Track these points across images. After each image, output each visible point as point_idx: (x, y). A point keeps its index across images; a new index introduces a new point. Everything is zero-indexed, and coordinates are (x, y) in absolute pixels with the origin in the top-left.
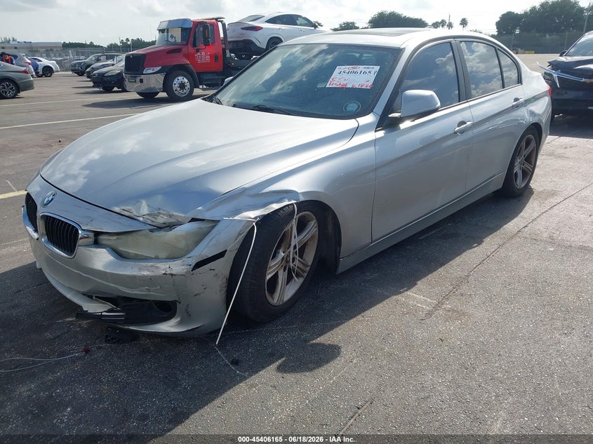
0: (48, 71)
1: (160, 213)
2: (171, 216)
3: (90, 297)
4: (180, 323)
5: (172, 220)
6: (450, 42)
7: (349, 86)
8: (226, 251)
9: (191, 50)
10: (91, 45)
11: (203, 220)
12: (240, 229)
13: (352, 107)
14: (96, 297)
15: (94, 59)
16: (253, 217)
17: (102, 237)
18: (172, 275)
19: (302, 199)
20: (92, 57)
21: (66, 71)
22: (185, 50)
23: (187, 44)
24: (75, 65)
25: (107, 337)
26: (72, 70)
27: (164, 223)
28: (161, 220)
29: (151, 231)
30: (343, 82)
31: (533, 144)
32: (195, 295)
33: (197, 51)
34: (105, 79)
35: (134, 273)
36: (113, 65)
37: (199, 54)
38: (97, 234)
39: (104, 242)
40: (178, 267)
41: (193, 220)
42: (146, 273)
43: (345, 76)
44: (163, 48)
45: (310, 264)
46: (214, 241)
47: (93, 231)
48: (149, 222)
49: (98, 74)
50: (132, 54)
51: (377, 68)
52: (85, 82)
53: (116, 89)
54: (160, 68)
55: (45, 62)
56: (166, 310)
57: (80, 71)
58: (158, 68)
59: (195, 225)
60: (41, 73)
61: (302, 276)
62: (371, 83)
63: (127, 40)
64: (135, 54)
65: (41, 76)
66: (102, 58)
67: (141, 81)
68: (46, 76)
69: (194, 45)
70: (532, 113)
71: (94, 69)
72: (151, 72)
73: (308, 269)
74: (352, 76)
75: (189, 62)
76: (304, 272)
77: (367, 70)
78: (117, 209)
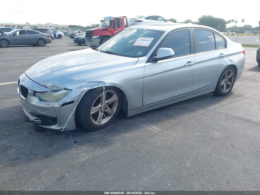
0: (60, 36)
1: (55, 86)
2: (58, 87)
3: (33, 115)
4: (58, 126)
5: (58, 89)
6: (189, 29)
7: (141, 45)
8: (74, 101)
9: (112, 29)
10: (80, 26)
11: (68, 89)
12: (80, 93)
13: (140, 53)
14: (35, 115)
15: (78, 32)
16: (86, 90)
17: (36, 93)
18: (54, 107)
19: (107, 85)
20: (77, 31)
21: (68, 36)
22: (110, 29)
23: (111, 27)
24: (70, 34)
25: (36, 129)
26: (69, 36)
27: (56, 90)
28: (55, 88)
29: (51, 92)
30: (139, 44)
31: (232, 74)
32: (63, 116)
33: (115, 30)
34: (79, 40)
35: (43, 106)
36: (83, 34)
37: (115, 31)
38: (35, 92)
39: (37, 95)
40: (57, 105)
41: (65, 89)
42: (46, 106)
43: (141, 41)
44: (102, 28)
45: (115, 111)
46: (69, 97)
47: (33, 91)
48: (51, 89)
49: (77, 38)
50: (89, 30)
51: (153, 39)
52: (72, 41)
53: (83, 44)
54: (99, 36)
55: (59, 32)
56: (54, 121)
57: (72, 37)
58: (98, 36)
59: (65, 91)
60: (57, 37)
61: (111, 116)
62: (149, 45)
63: (94, 24)
64: (90, 30)
65: (57, 38)
66: (81, 32)
67: (91, 41)
68: (59, 38)
69: (114, 27)
70: (231, 61)
71: (76, 36)
72: (95, 38)
73: (114, 113)
74: (143, 41)
75: (111, 34)
76: (112, 114)
77: (149, 39)
78: (41, 84)
